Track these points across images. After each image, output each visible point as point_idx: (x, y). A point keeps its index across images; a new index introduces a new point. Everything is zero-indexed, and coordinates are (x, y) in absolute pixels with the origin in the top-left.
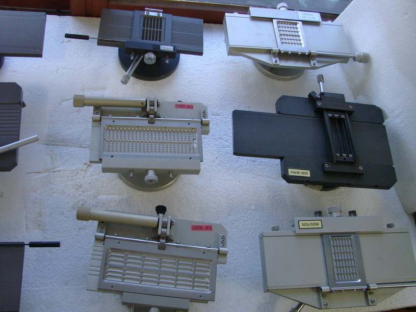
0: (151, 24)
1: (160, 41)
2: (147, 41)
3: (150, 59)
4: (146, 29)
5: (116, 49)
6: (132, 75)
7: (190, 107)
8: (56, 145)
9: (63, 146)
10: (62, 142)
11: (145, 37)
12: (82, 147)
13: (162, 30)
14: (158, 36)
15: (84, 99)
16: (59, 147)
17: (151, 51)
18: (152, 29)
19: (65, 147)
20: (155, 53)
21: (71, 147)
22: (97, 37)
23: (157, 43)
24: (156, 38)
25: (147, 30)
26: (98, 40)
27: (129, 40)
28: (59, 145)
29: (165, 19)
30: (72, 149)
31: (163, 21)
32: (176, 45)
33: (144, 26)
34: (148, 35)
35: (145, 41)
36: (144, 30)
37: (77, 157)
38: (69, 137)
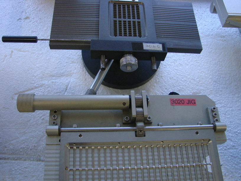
0: (124, 12)
1: (140, 36)
2: (123, 38)
3: (130, 65)
4: (118, 19)
5: (79, 52)
6: (103, 83)
7: (191, 102)
8: (5, 159)
9: (14, 159)
10: (13, 154)
11: (118, 32)
12: (40, 160)
13: (141, 20)
14: (137, 30)
15: (34, 100)
16: (9, 161)
17: (129, 53)
18: (127, 20)
19: (16, 161)
20: (135, 55)
21: (25, 160)
22: (49, 38)
23: (137, 39)
24: (135, 32)
25: (120, 21)
26: (51, 41)
27: (95, 38)
28: (8, 159)
29: (143, 5)
30: (27, 163)
31: (141, 7)
32: (164, 40)
33: (115, 16)
34: (123, 29)
35: (119, 38)
36: (115, 21)
37: (33, 176)
38: (22, 146)
